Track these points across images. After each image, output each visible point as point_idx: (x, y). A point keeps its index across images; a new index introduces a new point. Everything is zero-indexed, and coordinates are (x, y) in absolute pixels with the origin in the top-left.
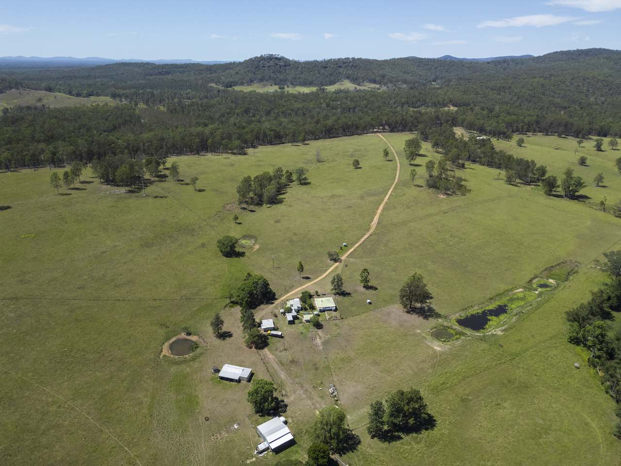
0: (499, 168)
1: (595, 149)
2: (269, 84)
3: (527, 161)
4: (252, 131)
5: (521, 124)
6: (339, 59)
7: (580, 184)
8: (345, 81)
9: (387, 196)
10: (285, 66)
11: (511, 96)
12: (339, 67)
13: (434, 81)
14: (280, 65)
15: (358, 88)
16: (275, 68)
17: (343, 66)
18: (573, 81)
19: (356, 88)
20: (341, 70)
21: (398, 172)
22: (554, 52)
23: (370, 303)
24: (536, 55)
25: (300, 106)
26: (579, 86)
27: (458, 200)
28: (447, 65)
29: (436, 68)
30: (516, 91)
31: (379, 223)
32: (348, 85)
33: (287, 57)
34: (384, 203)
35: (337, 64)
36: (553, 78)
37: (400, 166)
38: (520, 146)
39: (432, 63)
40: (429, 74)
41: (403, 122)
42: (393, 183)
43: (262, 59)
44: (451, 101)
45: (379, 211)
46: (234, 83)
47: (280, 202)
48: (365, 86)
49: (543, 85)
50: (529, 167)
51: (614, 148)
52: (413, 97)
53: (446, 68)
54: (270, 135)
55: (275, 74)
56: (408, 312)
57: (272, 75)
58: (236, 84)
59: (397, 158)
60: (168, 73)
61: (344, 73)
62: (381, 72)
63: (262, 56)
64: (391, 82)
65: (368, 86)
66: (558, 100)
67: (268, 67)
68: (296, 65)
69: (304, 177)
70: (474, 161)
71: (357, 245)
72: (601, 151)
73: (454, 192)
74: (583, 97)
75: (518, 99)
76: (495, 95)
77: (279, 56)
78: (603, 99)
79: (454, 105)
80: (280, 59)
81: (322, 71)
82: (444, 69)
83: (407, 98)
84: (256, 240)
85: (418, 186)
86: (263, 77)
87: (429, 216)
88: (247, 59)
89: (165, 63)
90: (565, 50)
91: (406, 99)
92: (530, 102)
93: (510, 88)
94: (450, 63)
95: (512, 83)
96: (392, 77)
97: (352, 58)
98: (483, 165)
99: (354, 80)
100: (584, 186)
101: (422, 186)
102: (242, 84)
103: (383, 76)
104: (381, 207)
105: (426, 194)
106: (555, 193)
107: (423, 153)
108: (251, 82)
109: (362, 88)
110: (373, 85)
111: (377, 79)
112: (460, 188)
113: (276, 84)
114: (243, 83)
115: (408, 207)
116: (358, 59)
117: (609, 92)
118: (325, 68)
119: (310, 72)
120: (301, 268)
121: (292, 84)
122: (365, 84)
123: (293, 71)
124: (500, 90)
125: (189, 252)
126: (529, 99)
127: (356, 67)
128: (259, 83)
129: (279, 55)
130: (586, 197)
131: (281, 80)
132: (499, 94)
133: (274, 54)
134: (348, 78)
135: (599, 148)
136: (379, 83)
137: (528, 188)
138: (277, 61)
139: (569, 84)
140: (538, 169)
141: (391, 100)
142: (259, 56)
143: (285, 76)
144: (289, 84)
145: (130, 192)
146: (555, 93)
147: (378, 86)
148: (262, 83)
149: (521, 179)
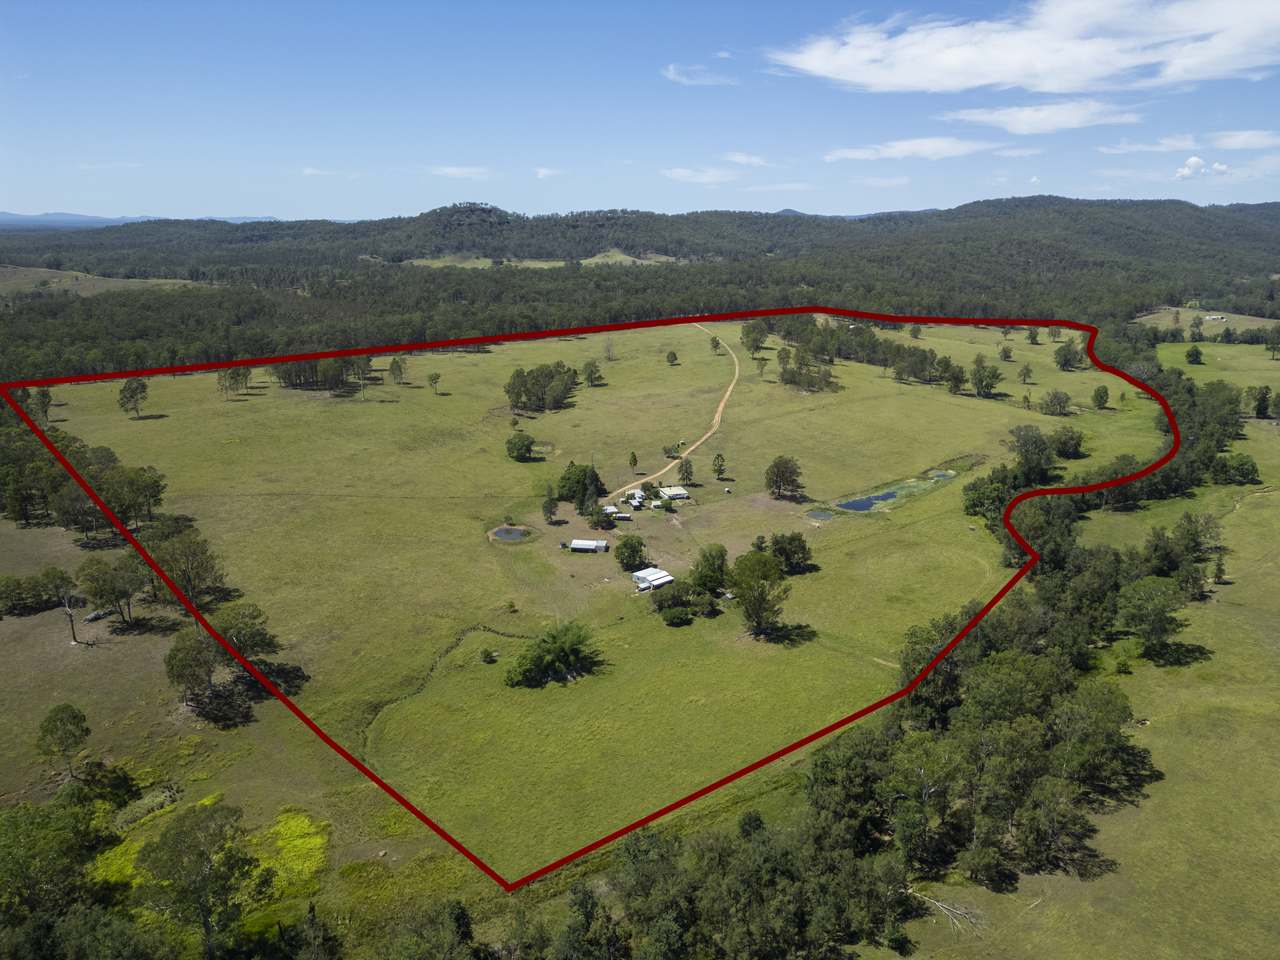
0: (885, 366)
1: (1030, 342)
2: (474, 256)
3: (924, 351)
4: (491, 318)
5: (917, 308)
6: (599, 212)
7: (995, 376)
8: (612, 250)
9: (728, 393)
10: (499, 224)
11: (901, 271)
12: (600, 226)
13: (770, 252)
14: (491, 223)
15: (639, 262)
16: (482, 226)
17: (606, 225)
18: (1002, 248)
19: (634, 262)
20: (604, 231)
21: (737, 368)
22: (975, 202)
23: (728, 491)
24: (943, 207)
25: (550, 286)
26: (1012, 256)
27: (826, 397)
28: (789, 222)
29: (772, 229)
30: (908, 262)
31: (722, 421)
32: (618, 258)
33: (502, 207)
34: (724, 400)
35: (597, 221)
36: (969, 243)
37: (740, 361)
38: (916, 337)
39: (764, 220)
40: (760, 239)
41: (732, 305)
42: (732, 381)
43: (455, 210)
44: (803, 278)
45: (720, 409)
46: (406, 254)
47: (571, 405)
48: (650, 259)
49: (952, 255)
50: (926, 358)
51: (1057, 340)
52: (741, 272)
53: (789, 229)
54: (521, 324)
55: (482, 238)
56: (777, 499)
57: (477, 239)
58: (410, 255)
59: (731, 352)
60: (265, 238)
61: (611, 235)
62: (676, 236)
63: (455, 205)
64: (694, 252)
65: (653, 260)
66: (978, 277)
67: (470, 224)
68: (520, 222)
69: (597, 375)
70: (848, 358)
71: (698, 443)
72: (1038, 344)
73: (822, 389)
74: (1019, 273)
75: (914, 274)
76: (875, 269)
77: (488, 206)
78: (1050, 275)
79: (808, 284)
80: (490, 211)
81: (570, 233)
82: (785, 231)
83: (731, 274)
84: (553, 446)
85: (770, 382)
86: (461, 243)
87: (790, 413)
88: (426, 211)
89: (256, 220)
90: (992, 198)
91: (728, 276)
92: (932, 279)
93: (899, 258)
94: (795, 221)
95: (902, 251)
96: (697, 244)
97: (622, 211)
98: (860, 362)
99: (629, 249)
100: (1003, 379)
101: (775, 382)
102: (422, 256)
103: (681, 243)
104: (722, 405)
105: (783, 391)
106: (964, 392)
107: (769, 346)
108: (438, 252)
109: (645, 262)
110: (663, 259)
111: (669, 247)
112: (827, 383)
113: (486, 256)
114: (425, 253)
115: (758, 405)
116: (633, 212)
117: (1061, 265)
118: (574, 227)
119: (547, 234)
120: (634, 461)
121: (516, 256)
122: (649, 256)
123: (515, 233)
124: (884, 261)
125: (469, 457)
126: (931, 275)
127: (630, 226)
128: (454, 253)
129: (486, 204)
130: (1006, 395)
131: (495, 249)
132: (883, 268)
133: (478, 202)
134: (617, 245)
135: (1034, 340)
136: (675, 255)
137: (928, 387)
138: (484, 215)
139: (996, 252)
140: (939, 363)
141: (704, 277)
142: (449, 205)
143: (503, 242)
144: (509, 255)
145: (337, 396)
146: (974, 267)
147: (672, 259)
148: (459, 254)
149: (915, 377)
